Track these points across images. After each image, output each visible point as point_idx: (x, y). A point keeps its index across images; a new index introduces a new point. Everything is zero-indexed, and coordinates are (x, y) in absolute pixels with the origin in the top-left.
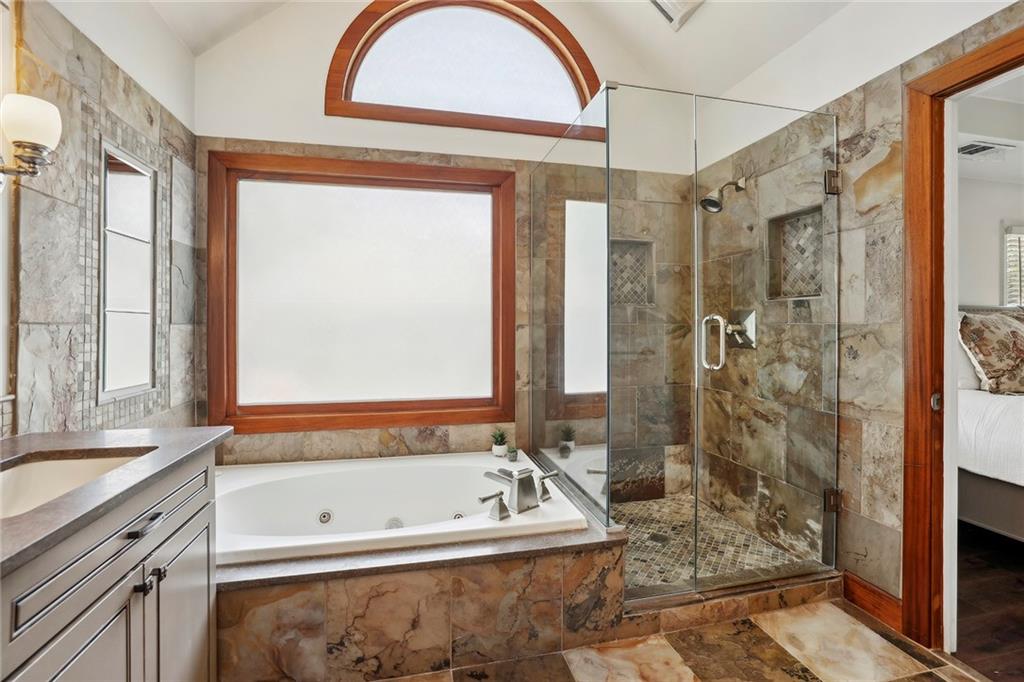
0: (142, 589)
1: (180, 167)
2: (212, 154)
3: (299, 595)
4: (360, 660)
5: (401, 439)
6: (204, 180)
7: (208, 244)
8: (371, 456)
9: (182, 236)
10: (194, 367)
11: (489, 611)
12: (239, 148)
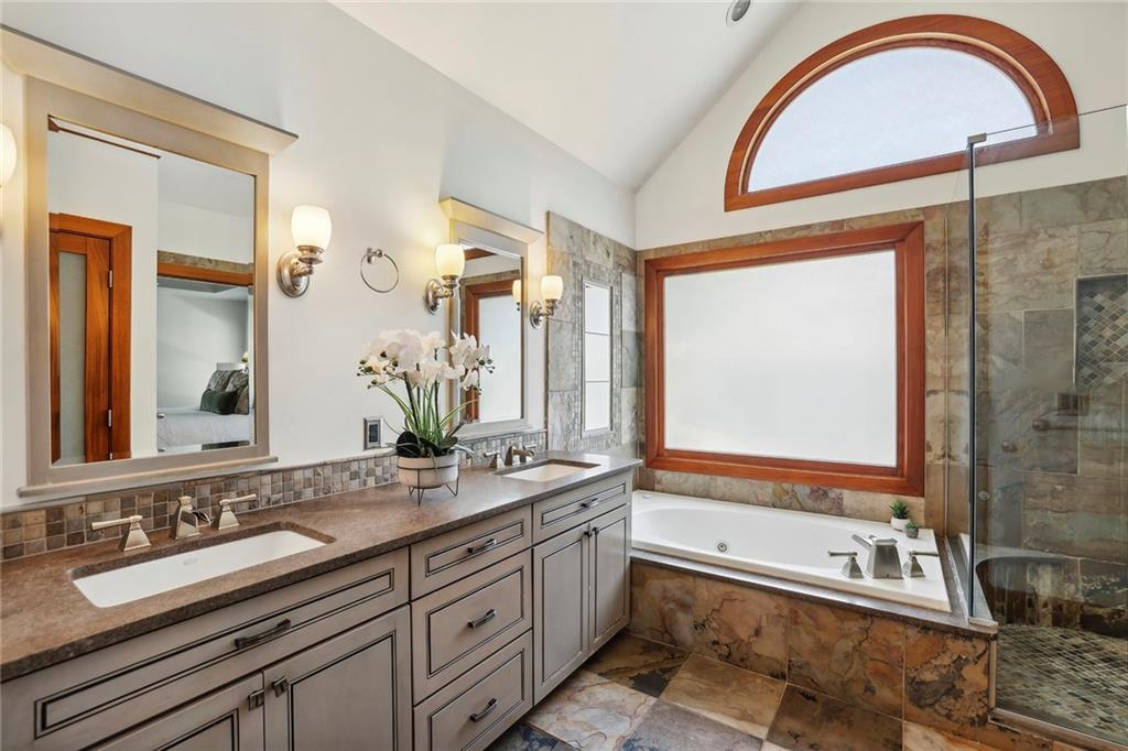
0: (587, 534)
1: (627, 278)
2: (647, 262)
3: (677, 580)
4: (715, 643)
5: (795, 496)
6: (643, 282)
7: (646, 327)
8: (765, 505)
9: (629, 326)
10: (637, 417)
11: (824, 649)
12: (664, 255)
